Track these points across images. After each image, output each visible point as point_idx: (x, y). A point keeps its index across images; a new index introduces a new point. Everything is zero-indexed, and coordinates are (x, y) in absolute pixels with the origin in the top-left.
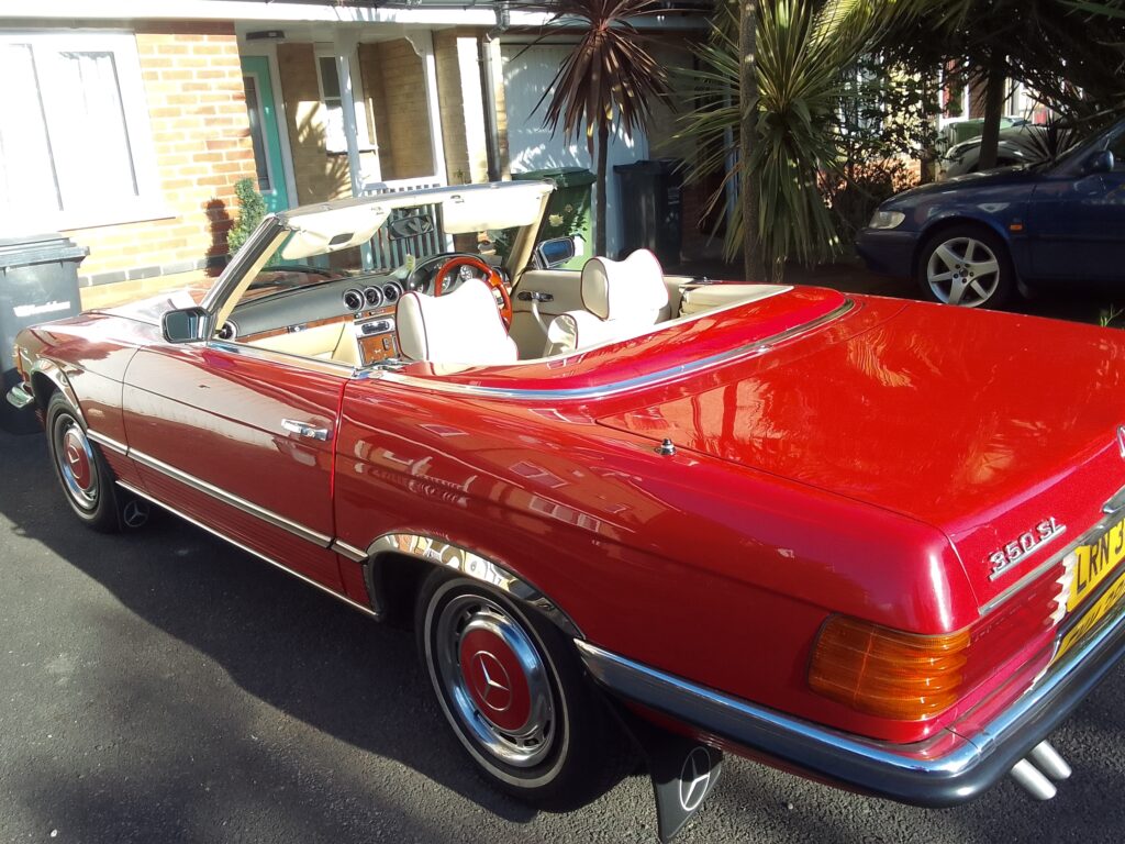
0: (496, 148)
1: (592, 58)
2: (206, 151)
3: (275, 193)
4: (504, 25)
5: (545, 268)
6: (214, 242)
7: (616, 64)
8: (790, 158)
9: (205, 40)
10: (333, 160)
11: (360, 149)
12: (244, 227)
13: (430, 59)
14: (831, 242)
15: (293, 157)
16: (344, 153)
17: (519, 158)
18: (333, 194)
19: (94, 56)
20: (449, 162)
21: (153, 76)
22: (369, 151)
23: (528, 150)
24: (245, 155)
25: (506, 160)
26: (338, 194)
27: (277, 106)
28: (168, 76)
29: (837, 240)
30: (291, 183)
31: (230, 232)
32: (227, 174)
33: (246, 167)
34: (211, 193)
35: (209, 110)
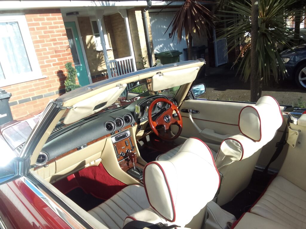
0: (150, 46)
1: (187, 11)
2: (55, 54)
3: (81, 65)
4: (150, 5)
5: (194, 99)
6: (61, 84)
7: (196, 12)
8: (268, 42)
9: (51, 16)
10: (99, 53)
11: (107, 49)
12: (69, 79)
13: (127, 19)
14: (284, 72)
15: (86, 54)
16: (102, 51)
17: (156, 48)
18: (100, 64)
19: (11, 24)
20: (135, 51)
21: (33, 29)
22: (110, 50)
23: (158, 46)
24: (69, 54)
25: (153, 50)
26: (101, 64)
27: (79, 37)
28: (38, 29)
29: (286, 71)
30: (86, 62)
31: (65, 81)
32: (63, 61)
33: (69, 58)
34: (58, 68)
35: (55, 40)
